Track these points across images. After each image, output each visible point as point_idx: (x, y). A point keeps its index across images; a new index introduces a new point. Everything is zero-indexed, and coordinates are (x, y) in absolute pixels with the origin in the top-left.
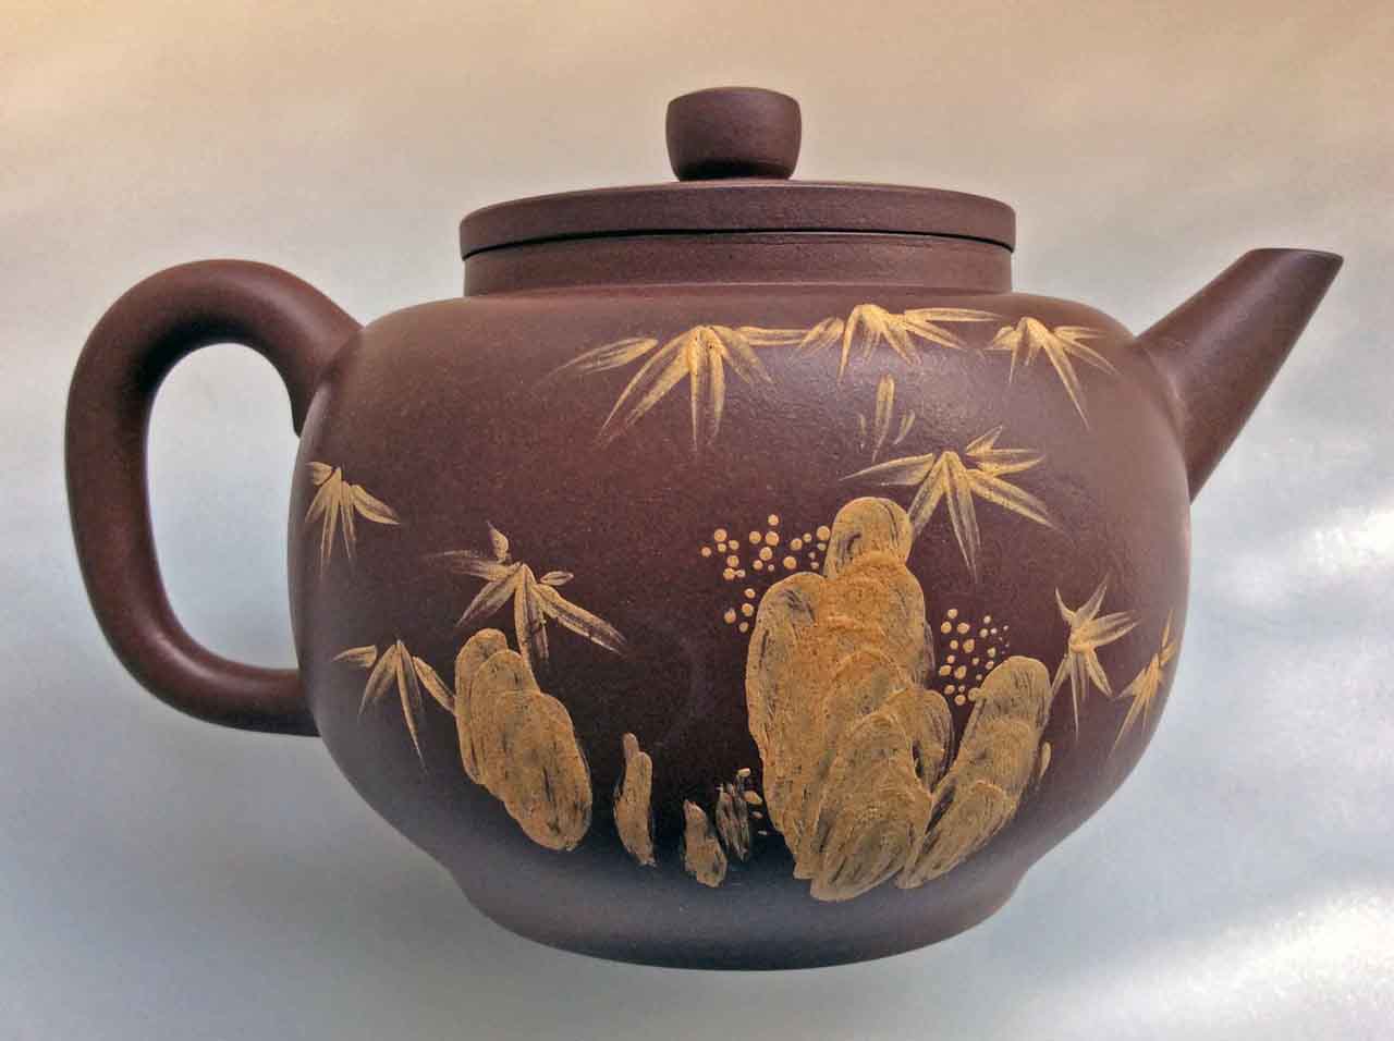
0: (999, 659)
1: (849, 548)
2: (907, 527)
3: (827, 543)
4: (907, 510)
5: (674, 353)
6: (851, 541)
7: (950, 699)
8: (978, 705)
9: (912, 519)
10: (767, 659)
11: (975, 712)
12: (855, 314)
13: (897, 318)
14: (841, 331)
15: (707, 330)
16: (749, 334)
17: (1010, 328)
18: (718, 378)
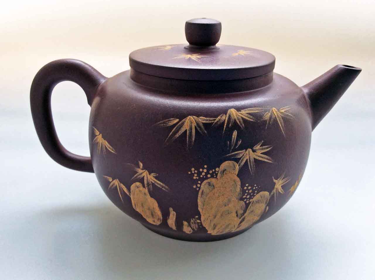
0: (257, 193)
1: (223, 173)
2: (237, 167)
3: (218, 171)
4: (238, 163)
5: (183, 124)
6: (224, 171)
7: (245, 202)
8: (252, 202)
9: (239, 165)
10: (203, 196)
11: (251, 204)
12: (229, 112)
13: (239, 113)
14: (225, 118)
15: (191, 117)
16: (202, 119)
17: (268, 112)
18: (194, 132)
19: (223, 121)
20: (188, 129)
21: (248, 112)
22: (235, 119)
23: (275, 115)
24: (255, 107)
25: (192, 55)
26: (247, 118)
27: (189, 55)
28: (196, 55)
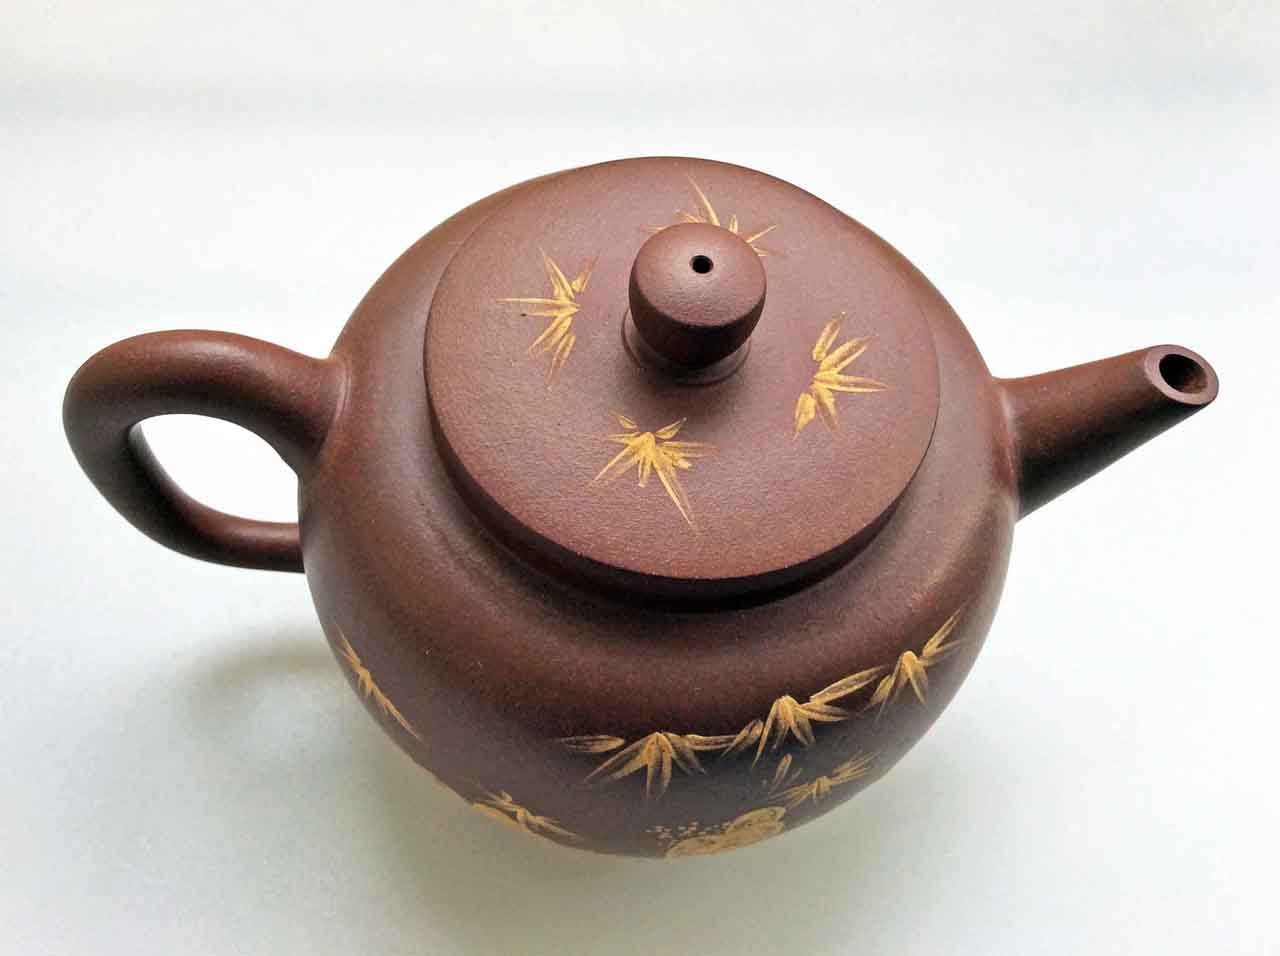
1: (742, 825)
2: (781, 812)
3: (728, 826)
4: (783, 807)
5: (637, 751)
9: (786, 809)
12: (773, 712)
13: (803, 708)
14: (760, 731)
15: (662, 736)
16: (693, 741)
17: (888, 677)
18: (667, 770)
19: (756, 738)
20: (651, 764)
21: (830, 697)
22: (790, 729)
23: (907, 675)
24: (853, 671)
25: (659, 441)
26: (825, 718)
27: (647, 438)
28: (671, 440)
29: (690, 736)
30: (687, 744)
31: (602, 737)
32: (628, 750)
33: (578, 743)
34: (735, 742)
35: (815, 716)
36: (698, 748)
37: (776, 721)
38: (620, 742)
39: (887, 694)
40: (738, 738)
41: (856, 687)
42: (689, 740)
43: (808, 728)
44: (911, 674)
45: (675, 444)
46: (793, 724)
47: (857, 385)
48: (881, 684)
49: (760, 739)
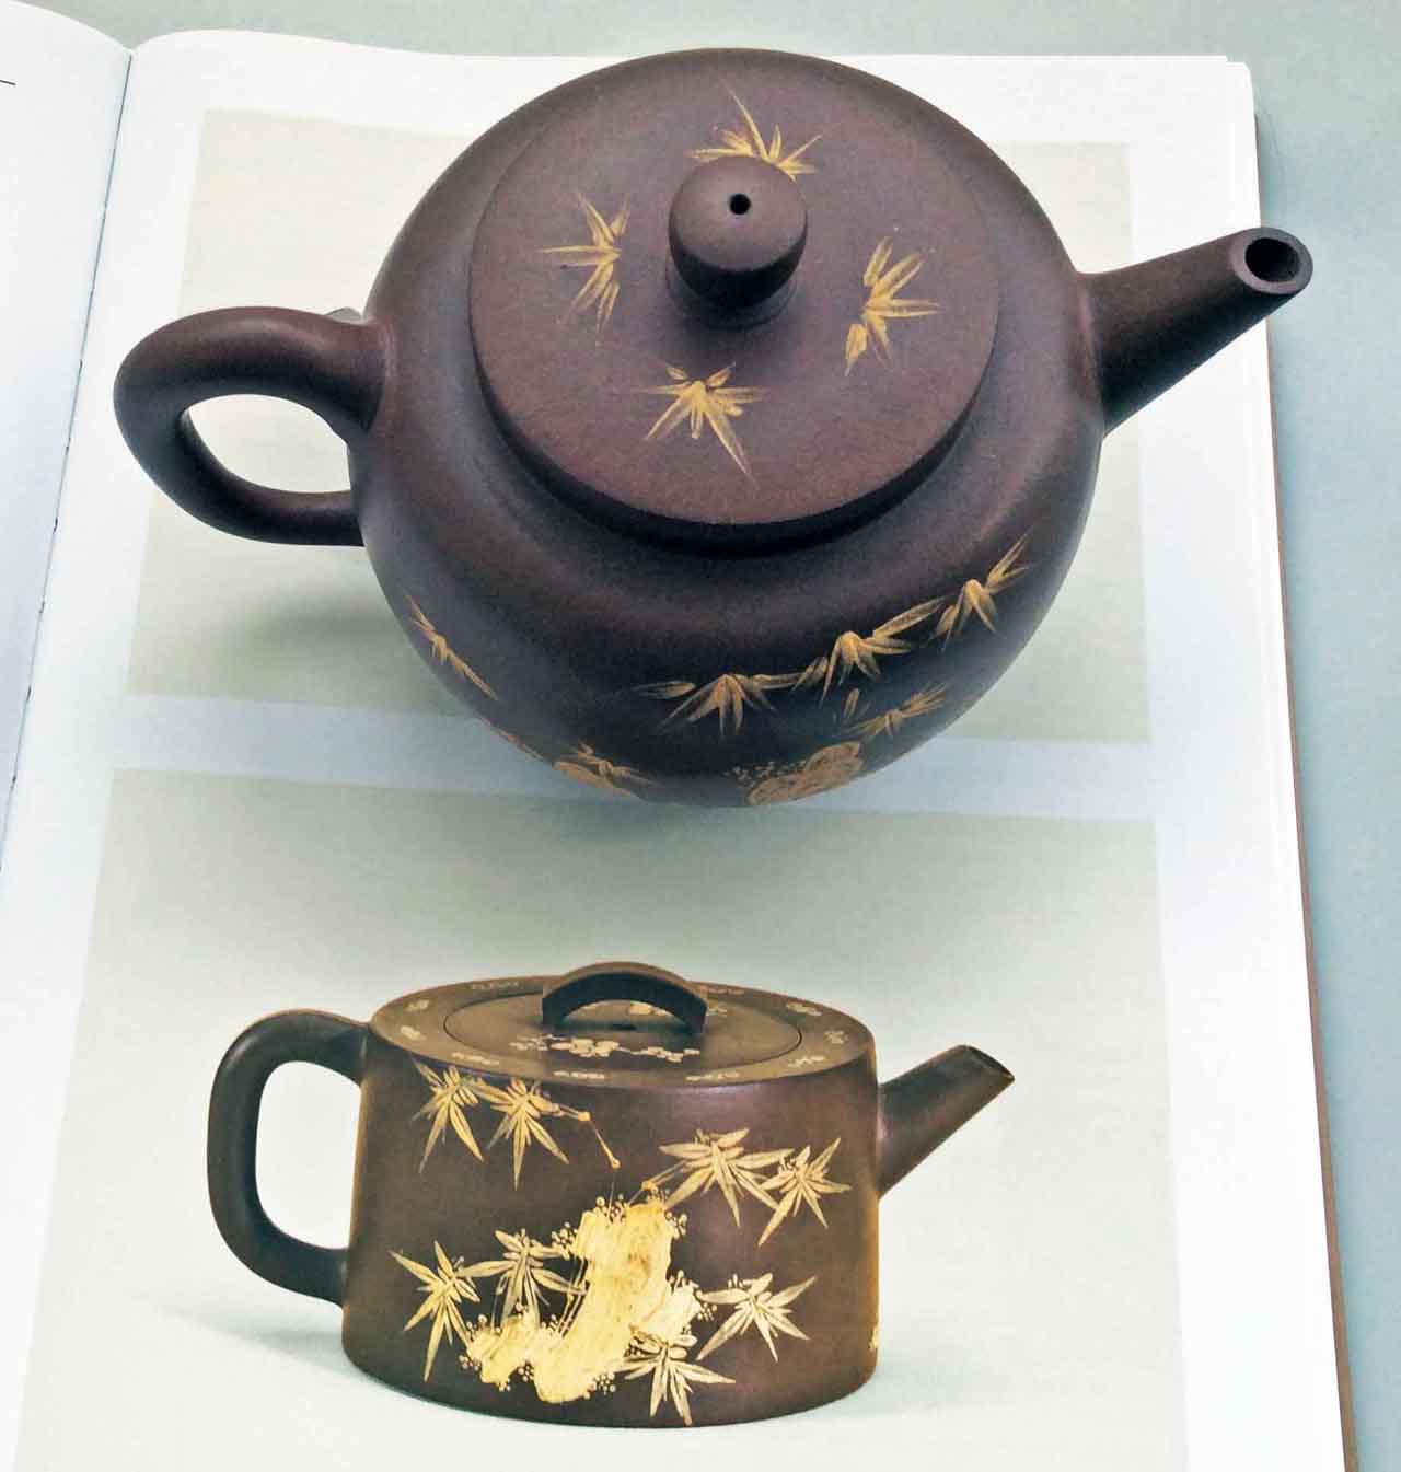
1: (819, 763)
2: (857, 747)
3: (804, 764)
4: (858, 741)
5: (708, 694)
6: (821, 761)
9: (862, 743)
12: (836, 647)
13: (868, 643)
14: (825, 667)
15: (730, 678)
16: (761, 682)
17: (951, 608)
18: (738, 708)
19: (822, 674)
20: (722, 704)
21: (892, 631)
22: (855, 663)
23: (971, 604)
24: (915, 604)
25: (709, 389)
26: (890, 651)
27: (698, 386)
28: (723, 387)
29: (758, 677)
30: (756, 684)
31: (673, 683)
32: (699, 693)
33: (651, 690)
34: (801, 680)
35: (879, 650)
36: (767, 687)
37: (840, 657)
38: (690, 687)
39: (952, 622)
40: (805, 675)
41: (919, 619)
42: (757, 680)
43: (873, 662)
44: (976, 603)
45: (726, 391)
46: (857, 660)
47: (911, 308)
48: (945, 614)
49: (825, 674)
